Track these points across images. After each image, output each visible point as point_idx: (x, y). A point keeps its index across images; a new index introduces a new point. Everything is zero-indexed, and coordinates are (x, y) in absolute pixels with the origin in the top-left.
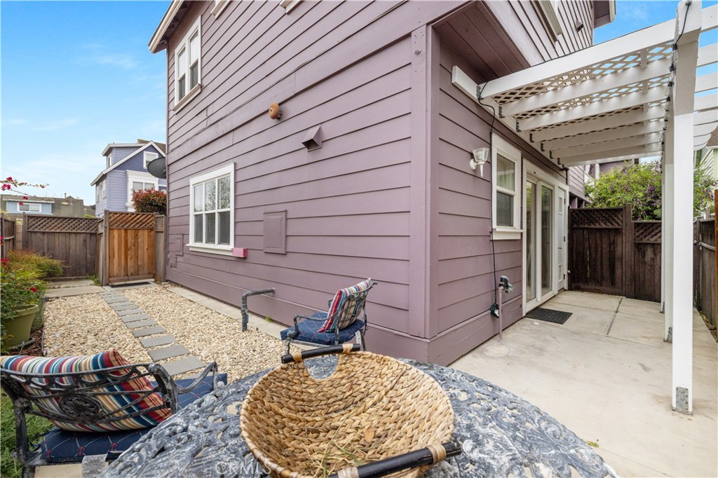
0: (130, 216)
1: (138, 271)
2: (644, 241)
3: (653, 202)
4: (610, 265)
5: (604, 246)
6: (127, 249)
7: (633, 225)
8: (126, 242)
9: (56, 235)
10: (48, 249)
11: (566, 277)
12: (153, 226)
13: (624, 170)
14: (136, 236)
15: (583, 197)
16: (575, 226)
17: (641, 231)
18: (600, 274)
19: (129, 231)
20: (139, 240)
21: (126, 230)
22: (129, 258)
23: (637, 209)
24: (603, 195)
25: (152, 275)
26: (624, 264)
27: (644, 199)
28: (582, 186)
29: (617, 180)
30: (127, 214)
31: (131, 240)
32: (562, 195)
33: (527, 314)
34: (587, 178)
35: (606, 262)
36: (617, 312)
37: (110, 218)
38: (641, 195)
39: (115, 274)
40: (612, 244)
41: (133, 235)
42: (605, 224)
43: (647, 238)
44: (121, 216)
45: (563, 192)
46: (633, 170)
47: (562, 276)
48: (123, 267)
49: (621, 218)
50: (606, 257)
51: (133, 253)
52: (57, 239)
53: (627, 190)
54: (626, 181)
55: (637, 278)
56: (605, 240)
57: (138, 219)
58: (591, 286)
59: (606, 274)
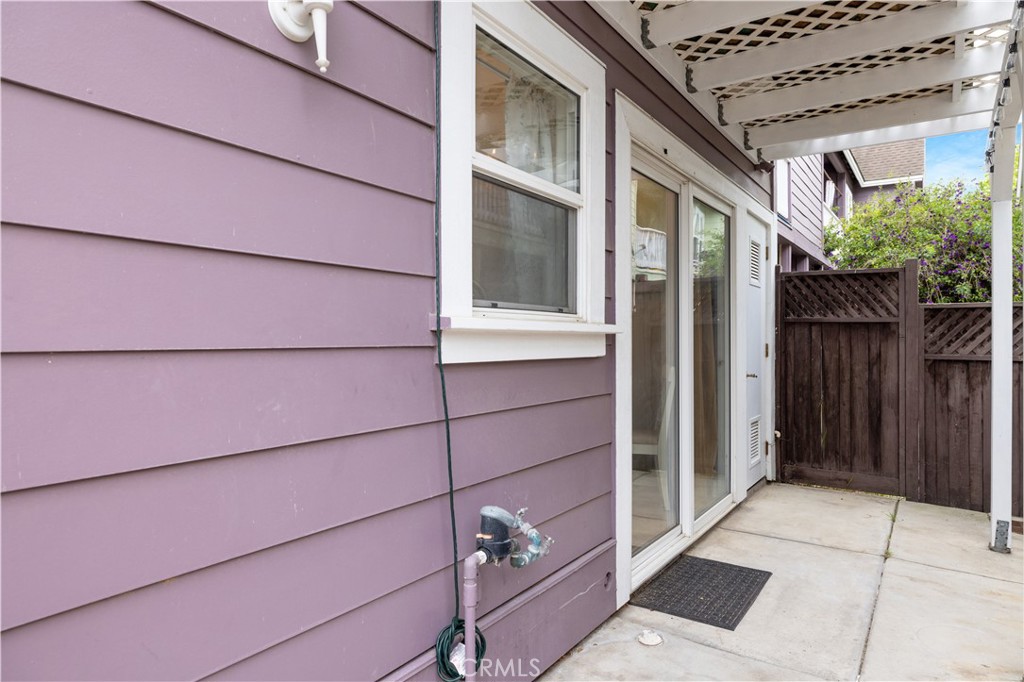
2: (947, 354)
3: (954, 268)
4: (870, 416)
5: (857, 368)
7: (923, 313)
11: (772, 450)
13: (898, 200)
15: (820, 256)
16: (792, 317)
17: (940, 330)
18: (848, 439)
23: (924, 282)
24: (858, 252)
26: (902, 414)
27: (937, 259)
28: (818, 234)
29: (885, 220)
32: (758, 234)
33: (633, 596)
34: (828, 218)
35: (861, 410)
36: (886, 556)
38: (931, 250)
40: (876, 362)
42: (859, 310)
43: (954, 346)
45: (763, 230)
46: (916, 199)
47: (761, 448)
49: (894, 296)
50: (861, 397)
53: (905, 241)
54: (901, 222)
55: (931, 448)
56: (860, 353)
58: (829, 470)
59: (863, 438)
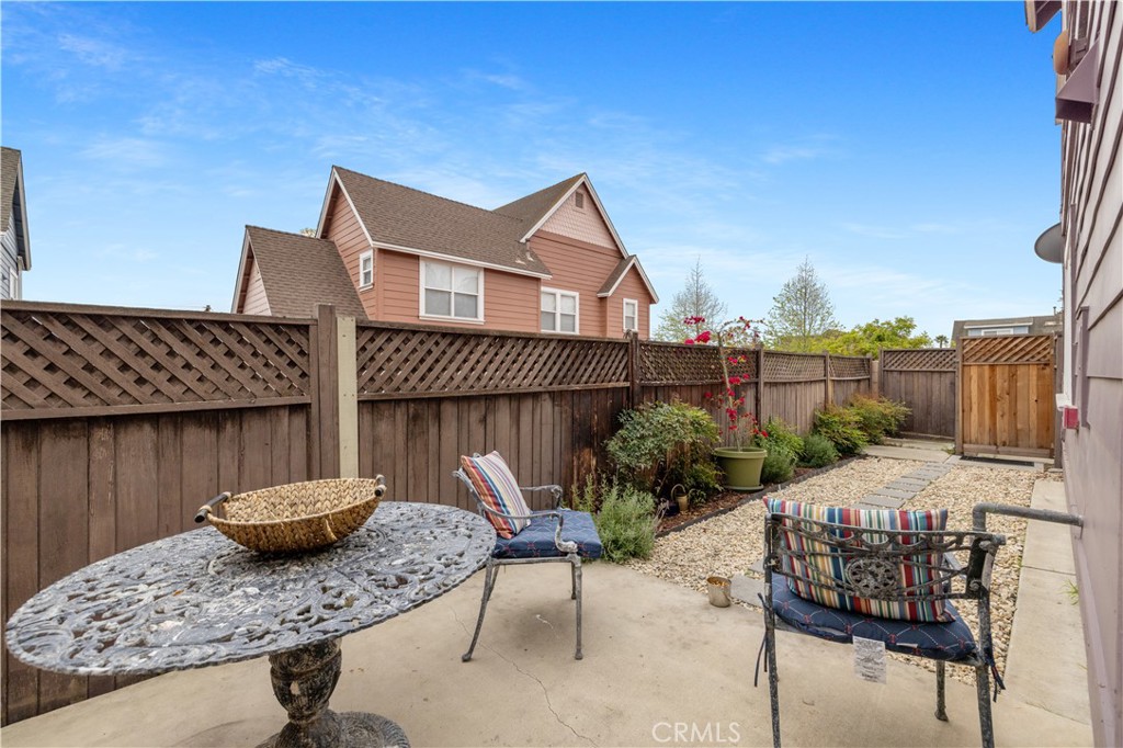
0: (1000, 343)
1: (1017, 439)
6: (994, 399)
8: (993, 388)
9: (915, 375)
10: (906, 394)
12: (1048, 357)
14: (1013, 377)
19: (998, 369)
20: (1018, 384)
21: (992, 367)
22: (998, 416)
25: (1047, 451)
30: (995, 339)
31: (1002, 384)
37: (964, 348)
39: (973, 438)
41: (1006, 375)
44: (983, 344)
48: (987, 429)
51: (1006, 406)
52: (916, 379)
57: (1016, 346)
